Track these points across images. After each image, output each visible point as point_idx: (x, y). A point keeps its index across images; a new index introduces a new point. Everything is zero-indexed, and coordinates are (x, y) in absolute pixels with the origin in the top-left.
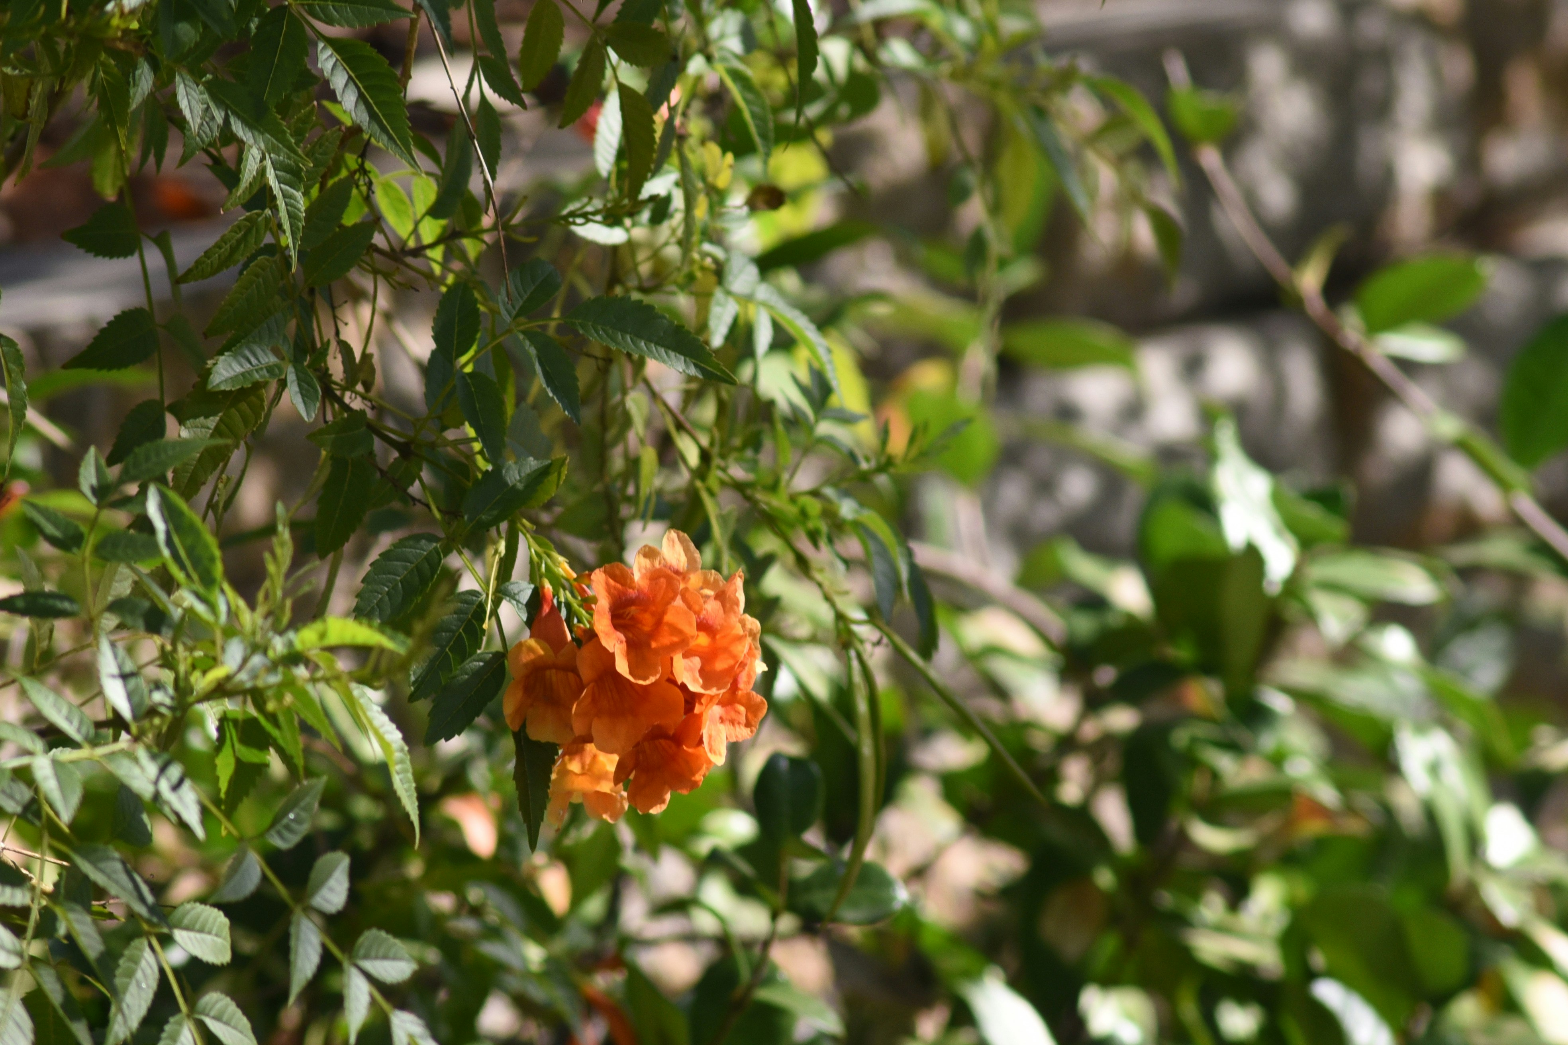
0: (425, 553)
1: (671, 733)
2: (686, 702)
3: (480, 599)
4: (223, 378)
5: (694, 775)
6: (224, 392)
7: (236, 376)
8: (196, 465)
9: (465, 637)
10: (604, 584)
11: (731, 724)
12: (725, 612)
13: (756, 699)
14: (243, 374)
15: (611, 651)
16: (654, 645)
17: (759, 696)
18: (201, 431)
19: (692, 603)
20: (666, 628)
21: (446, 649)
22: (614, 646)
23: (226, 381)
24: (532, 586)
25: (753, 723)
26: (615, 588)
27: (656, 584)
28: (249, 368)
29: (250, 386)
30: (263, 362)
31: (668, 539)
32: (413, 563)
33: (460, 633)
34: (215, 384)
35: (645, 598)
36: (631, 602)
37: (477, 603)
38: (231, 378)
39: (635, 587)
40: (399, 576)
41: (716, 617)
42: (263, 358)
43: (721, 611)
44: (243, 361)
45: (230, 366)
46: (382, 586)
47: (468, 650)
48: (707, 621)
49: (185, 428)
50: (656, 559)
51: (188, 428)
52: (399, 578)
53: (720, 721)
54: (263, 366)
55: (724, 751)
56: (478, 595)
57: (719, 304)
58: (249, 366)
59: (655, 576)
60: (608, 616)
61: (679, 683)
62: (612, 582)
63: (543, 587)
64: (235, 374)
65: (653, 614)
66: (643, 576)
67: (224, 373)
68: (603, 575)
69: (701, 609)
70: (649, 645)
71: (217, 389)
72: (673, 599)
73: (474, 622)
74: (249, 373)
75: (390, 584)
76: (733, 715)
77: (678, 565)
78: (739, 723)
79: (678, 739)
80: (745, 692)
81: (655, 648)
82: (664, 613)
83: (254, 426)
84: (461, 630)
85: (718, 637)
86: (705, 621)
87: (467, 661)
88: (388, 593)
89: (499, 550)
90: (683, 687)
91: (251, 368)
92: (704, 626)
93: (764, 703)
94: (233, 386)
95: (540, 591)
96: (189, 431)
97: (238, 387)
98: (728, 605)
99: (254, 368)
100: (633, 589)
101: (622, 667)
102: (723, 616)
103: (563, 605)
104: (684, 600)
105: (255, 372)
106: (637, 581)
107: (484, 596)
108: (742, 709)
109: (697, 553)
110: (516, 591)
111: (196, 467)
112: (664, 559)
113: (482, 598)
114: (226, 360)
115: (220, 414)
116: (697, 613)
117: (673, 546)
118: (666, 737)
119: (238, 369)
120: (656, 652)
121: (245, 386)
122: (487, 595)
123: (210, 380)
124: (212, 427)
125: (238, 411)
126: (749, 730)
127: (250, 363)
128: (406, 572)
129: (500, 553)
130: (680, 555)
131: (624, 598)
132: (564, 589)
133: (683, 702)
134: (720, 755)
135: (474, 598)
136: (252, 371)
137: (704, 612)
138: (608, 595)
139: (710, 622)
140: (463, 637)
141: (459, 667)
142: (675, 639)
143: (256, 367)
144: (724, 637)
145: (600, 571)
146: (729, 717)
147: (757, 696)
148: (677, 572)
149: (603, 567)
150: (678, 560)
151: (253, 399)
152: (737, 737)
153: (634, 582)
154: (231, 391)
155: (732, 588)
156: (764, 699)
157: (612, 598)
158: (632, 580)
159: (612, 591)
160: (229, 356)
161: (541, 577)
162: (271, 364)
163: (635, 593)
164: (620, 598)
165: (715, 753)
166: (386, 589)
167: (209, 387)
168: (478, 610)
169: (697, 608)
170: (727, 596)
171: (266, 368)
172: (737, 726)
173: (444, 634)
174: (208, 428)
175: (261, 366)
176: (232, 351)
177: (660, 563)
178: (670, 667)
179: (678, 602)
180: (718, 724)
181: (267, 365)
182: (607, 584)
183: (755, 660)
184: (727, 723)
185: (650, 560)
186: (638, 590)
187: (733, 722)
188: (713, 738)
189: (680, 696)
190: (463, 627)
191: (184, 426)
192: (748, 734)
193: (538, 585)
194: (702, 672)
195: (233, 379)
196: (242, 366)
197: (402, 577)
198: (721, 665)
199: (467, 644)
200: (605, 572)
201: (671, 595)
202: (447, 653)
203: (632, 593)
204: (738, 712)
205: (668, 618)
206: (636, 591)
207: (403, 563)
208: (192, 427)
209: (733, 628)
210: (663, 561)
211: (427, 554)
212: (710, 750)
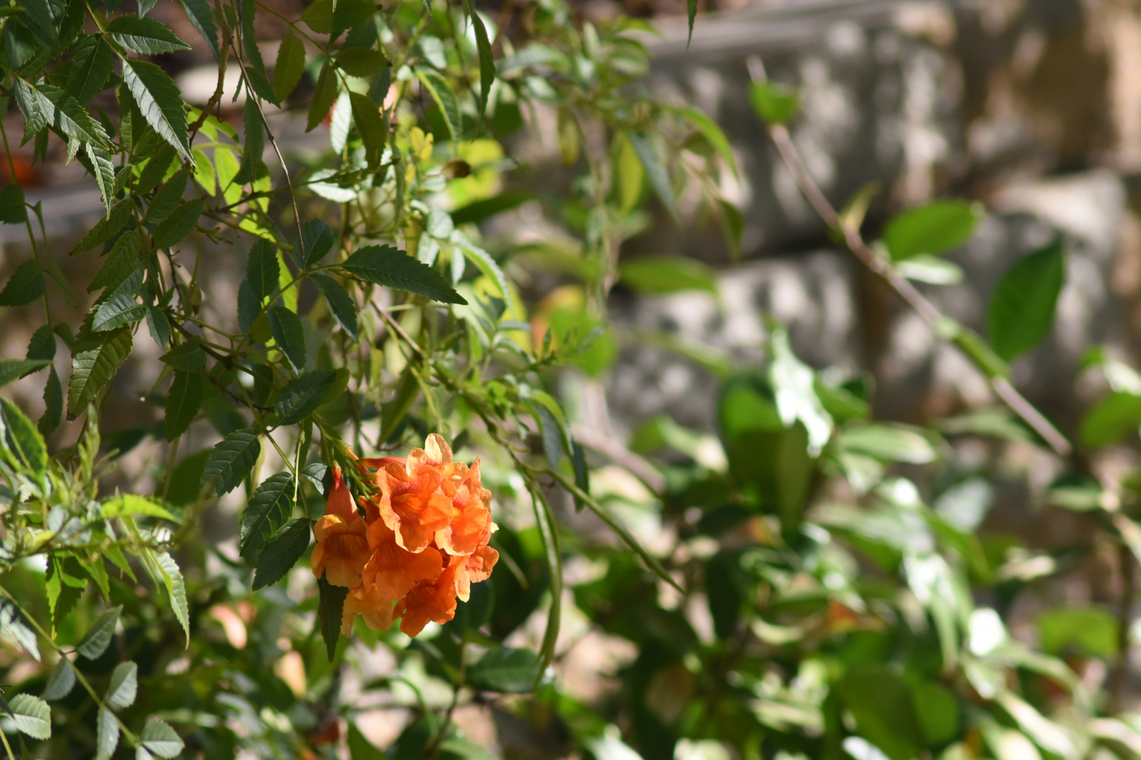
0: (248, 443)
1: (433, 583)
2: (444, 559)
3: (289, 478)
4: (102, 322)
5: (447, 610)
6: (104, 333)
7: (111, 319)
8: (85, 387)
9: (280, 507)
10: (386, 479)
11: (473, 570)
12: (470, 493)
13: (491, 551)
14: (116, 317)
15: (392, 530)
16: (422, 522)
17: (493, 549)
18: (87, 362)
19: (448, 489)
20: (431, 510)
21: (266, 516)
22: (394, 525)
23: (104, 323)
24: (326, 467)
25: (489, 568)
26: (394, 482)
27: (423, 478)
28: (120, 312)
29: (122, 326)
30: (129, 307)
31: (429, 441)
32: (240, 451)
33: (276, 504)
34: (97, 327)
35: (415, 488)
36: (406, 491)
37: (288, 481)
38: (108, 321)
39: (408, 481)
40: (230, 461)
41: (464, 497)
42: (129, 304)
43: (468, 492)
44: (115, 307)
45: (107, 312)
46: (218, 469)
47: (282, 517)
48: (458, 501)
49: (76, 360)
50: (421, 457)
51: (78, 360)
52: (229, 462)
53: (466, 569)
54: (129, 310)
55: (468, 590)
56: (288, 476)
57: (425, 244)
58: (119, 311)
59: (421, 472)
60: (389, 502)
61: (440, 548)
62: (390, 476)
63: (334, 468)
64: (111, 317)
65: (421, 499)
66: (413, 472)
67: (102, 317)
68: (385, 471)
69: (455, 493)
70: (418, 522)
71: (99, 331)
72: (436, 488)
73: (285, 494)
74: (120, 315)
75: (224, 467)
76: (475, 563)
77: (436, 459)
78: (479, 569)
79: (437, 587)
80: (484, 547)
81: (422, 525)
82: (429, 498)
83: (125, 357)
84: (277, 502)
85: (465, 510)
86: (457, 501)
87: (283, 526)
88: (222, 474)
89: (301, 439)
90: (443, 551)
91: (122, 312)
92: (457, 505)
93: (497, 554)
94: (110, 328)
95: (332, 470)
96: (79, 362)
97: (114, 328)
98: (472, 488)
99: (123, 312)
100: (407, 482)
101: (399, 540)
102: (469, 496)
103: (348, 480)
104: (443, 488)
105: (124, 315)
106: (410, 476)
107: (293, 476)
108: (481, 559)
109: (450, 450)
110: (315, 472)
111: (84, 388)
112: (427, 456)
113: (291, 477)
114: (103, 308)
115: (99, 348)
116: (452, 496)
117: (433, 445)
118: (430, 585)
119: (112, 314)
120: (424, 528)
121: (119, 327)
122: (295, 475)
123: (93, 324)
124: (95, 358)
125: (113, 345)
126: (485, 573)
127: (120, 308)
128: (235, 458)
129: (302, 441)
130: (437, 451)
131: (400, 489)
132: (349, 467)
133: (442, 559)
134: (466, 594)
135: (286, 478)
136: (121, 314)
137: (457, 495)
138: (388, 487)
139: (460, 501)
140: (278, 506)
141: (277, 531)
142: (438, 518)
143: (125, 311)
144: (470, 510)
145: (383, 469)
146: (472, 566)
147: (492, 549)
148: (435, 465)
149: (385, 466)
150: (436, 455)
151: (122, 335)
152: (477, 579)
153: (407, 477)
154: (109, 331)
155: (475, 474)
156: (497, 551)
157: (391, 489)
158: (405, 475)
159: (392, 484)
160: (105, 305)
161: (332, 460)
162: (134, 307)
163: (408, 484)
164: (397, 489)
165: (462, 593)
166: (221, 471)
167: (94, 328)
168: (289, 486)
169: (451, 492)
170: (472, 481)
171: (131, 311)
172: (477, 571)
173: (264, 505)
174: (92, 359)
175: (127, 310)
176: (107, 301)
177: (424, 459)
178: (433, 536)
179: (439, 491)
180: (464, 571)
181: (131, 309)
182: (388, 479)
183: (490, 524)
184: (471, 569)
185: (417, 458)
186: (410, 483)
187: (474, 569)
188: (461, 583)
189: (440, 556)
190: (278, 499)
191: (75, 359)
192: (485, 576)
193: (330, 465)
194: (453, 536)
195: (110, 321)
196: (115, 312)
197: (232, 461)
198: (468, 531)
199: (281, 512)
200: (386, 469)
201: (435, 485)
202: (267, 518)
203: (406, 485)
204: (478, 562)
205: (432, 503)
206: (409, 483)
207: (233, 451)
208: (81, 359)
209: (476, 504)
210: (426, 458)
211: (250, 444)
212: (459, 591)
